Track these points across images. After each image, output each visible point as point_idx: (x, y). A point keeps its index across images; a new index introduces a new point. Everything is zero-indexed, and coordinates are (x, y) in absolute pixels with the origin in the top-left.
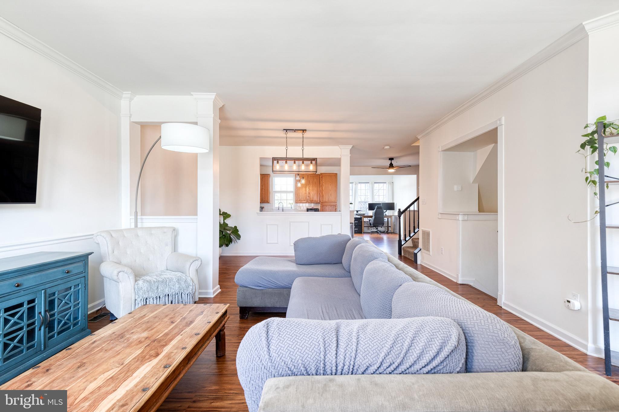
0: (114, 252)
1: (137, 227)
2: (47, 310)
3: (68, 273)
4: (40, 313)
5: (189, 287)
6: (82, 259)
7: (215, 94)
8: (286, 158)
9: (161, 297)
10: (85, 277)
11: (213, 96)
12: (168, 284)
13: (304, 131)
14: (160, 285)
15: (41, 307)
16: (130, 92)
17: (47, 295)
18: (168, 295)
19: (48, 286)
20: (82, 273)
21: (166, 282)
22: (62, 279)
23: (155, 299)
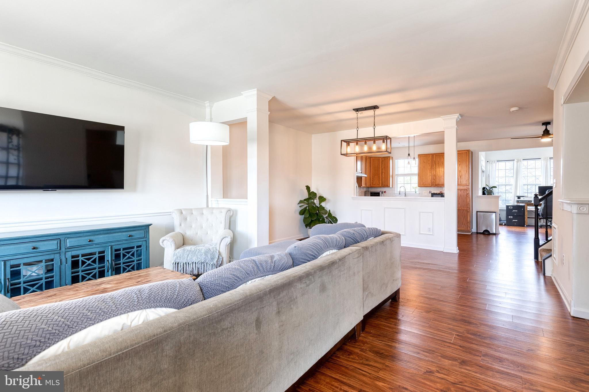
0: (181, 225)
1: (208, 207)
2: (114, 260)
3: (129, 236)
4: (108, 261)
5: (214, 258)
6: (143, 228)
7: (256, 89)
8: (357, 139)
9: (190, 263)
10: (146, 241)
11: (254, 92)
12: (196, 254)
13: (375, 107)
14: (190, 254)
15: (108, 257)
16: (208, 102)
17: (114, 250)
18: (195, 262)
19: (113, 244)
20: (144, 238)
21: (196, 252)
22: (126, 240)
23: (185, 264)
